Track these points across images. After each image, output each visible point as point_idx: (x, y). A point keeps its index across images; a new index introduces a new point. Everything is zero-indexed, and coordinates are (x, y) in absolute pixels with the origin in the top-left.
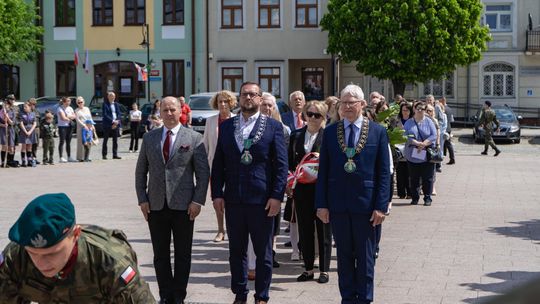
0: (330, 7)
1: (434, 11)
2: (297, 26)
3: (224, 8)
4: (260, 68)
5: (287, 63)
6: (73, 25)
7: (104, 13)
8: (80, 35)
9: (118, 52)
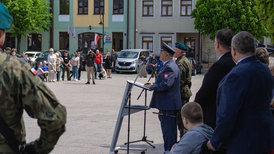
0: (196, 6)
1: (250, 8)
2: (181, 15)
3: (144, 6)
4: (161, 37)
5: (175, 34)
6: (68, 14)
7: (83, 9)
8: (71, 19)
9: (90, 28)
